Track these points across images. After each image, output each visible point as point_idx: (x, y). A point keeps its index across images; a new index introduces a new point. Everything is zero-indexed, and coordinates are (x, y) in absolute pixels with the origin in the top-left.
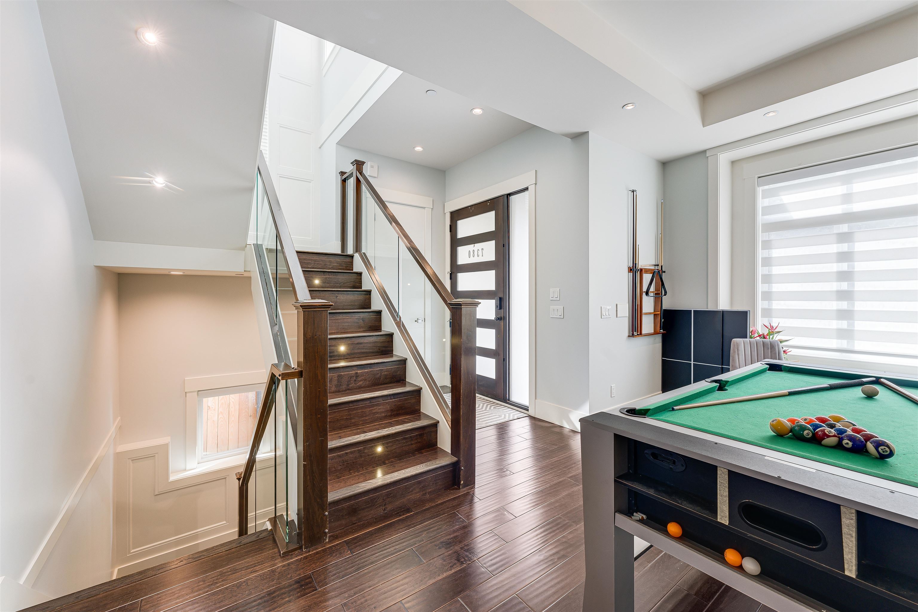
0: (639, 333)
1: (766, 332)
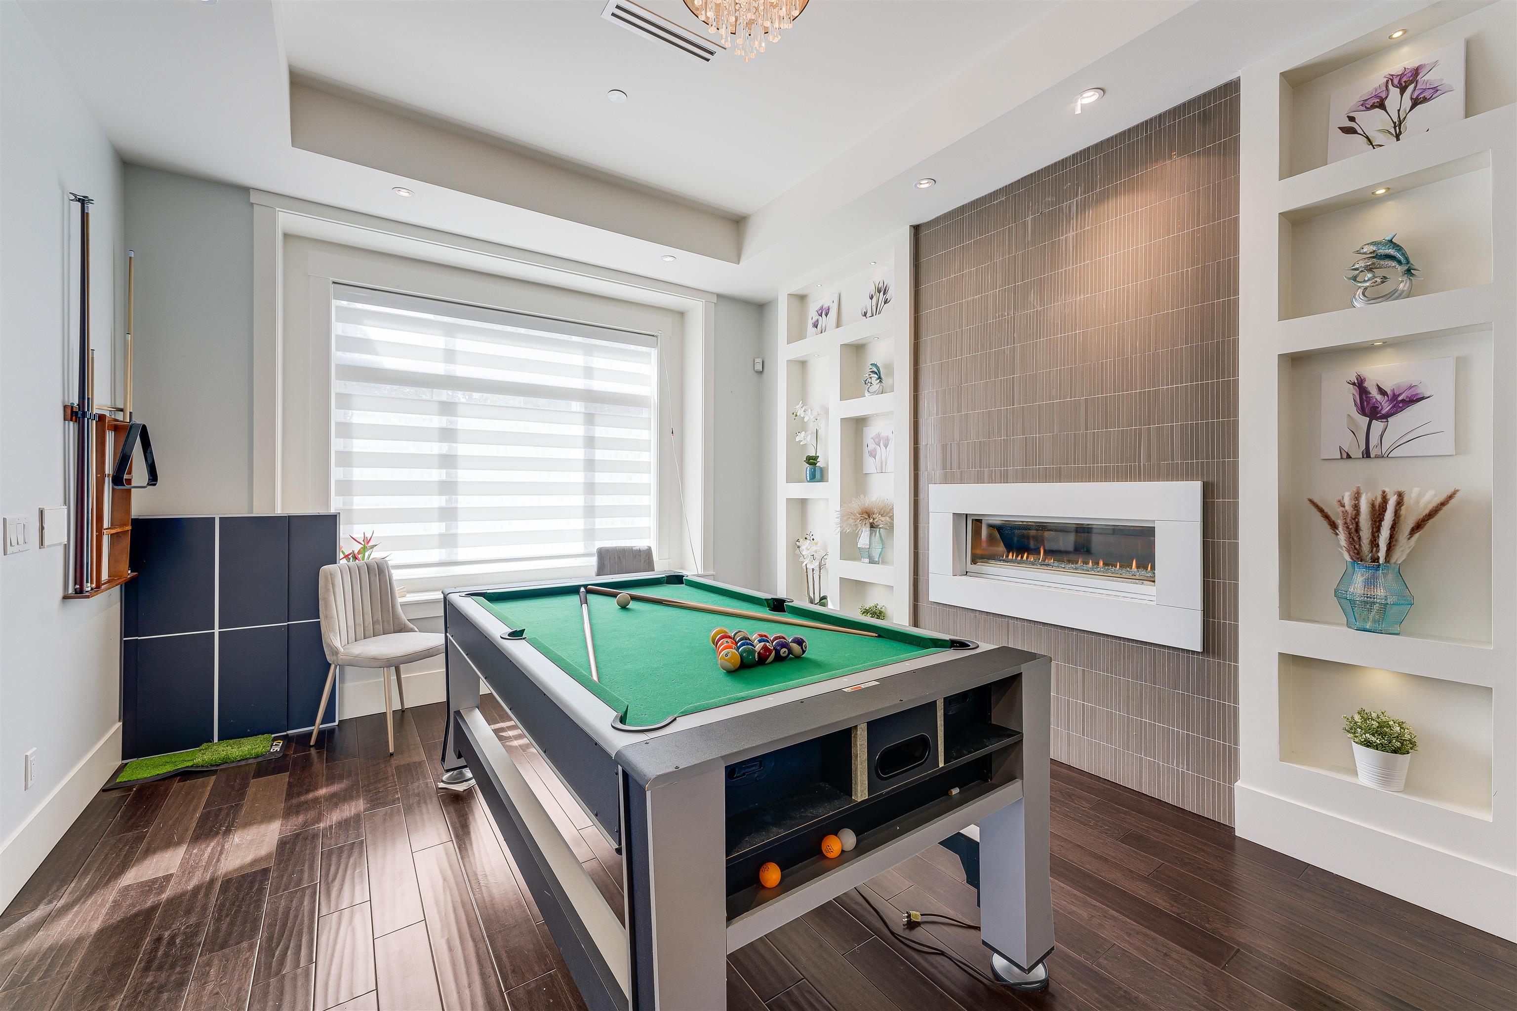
0: (94, 586)
1: (357, 548)
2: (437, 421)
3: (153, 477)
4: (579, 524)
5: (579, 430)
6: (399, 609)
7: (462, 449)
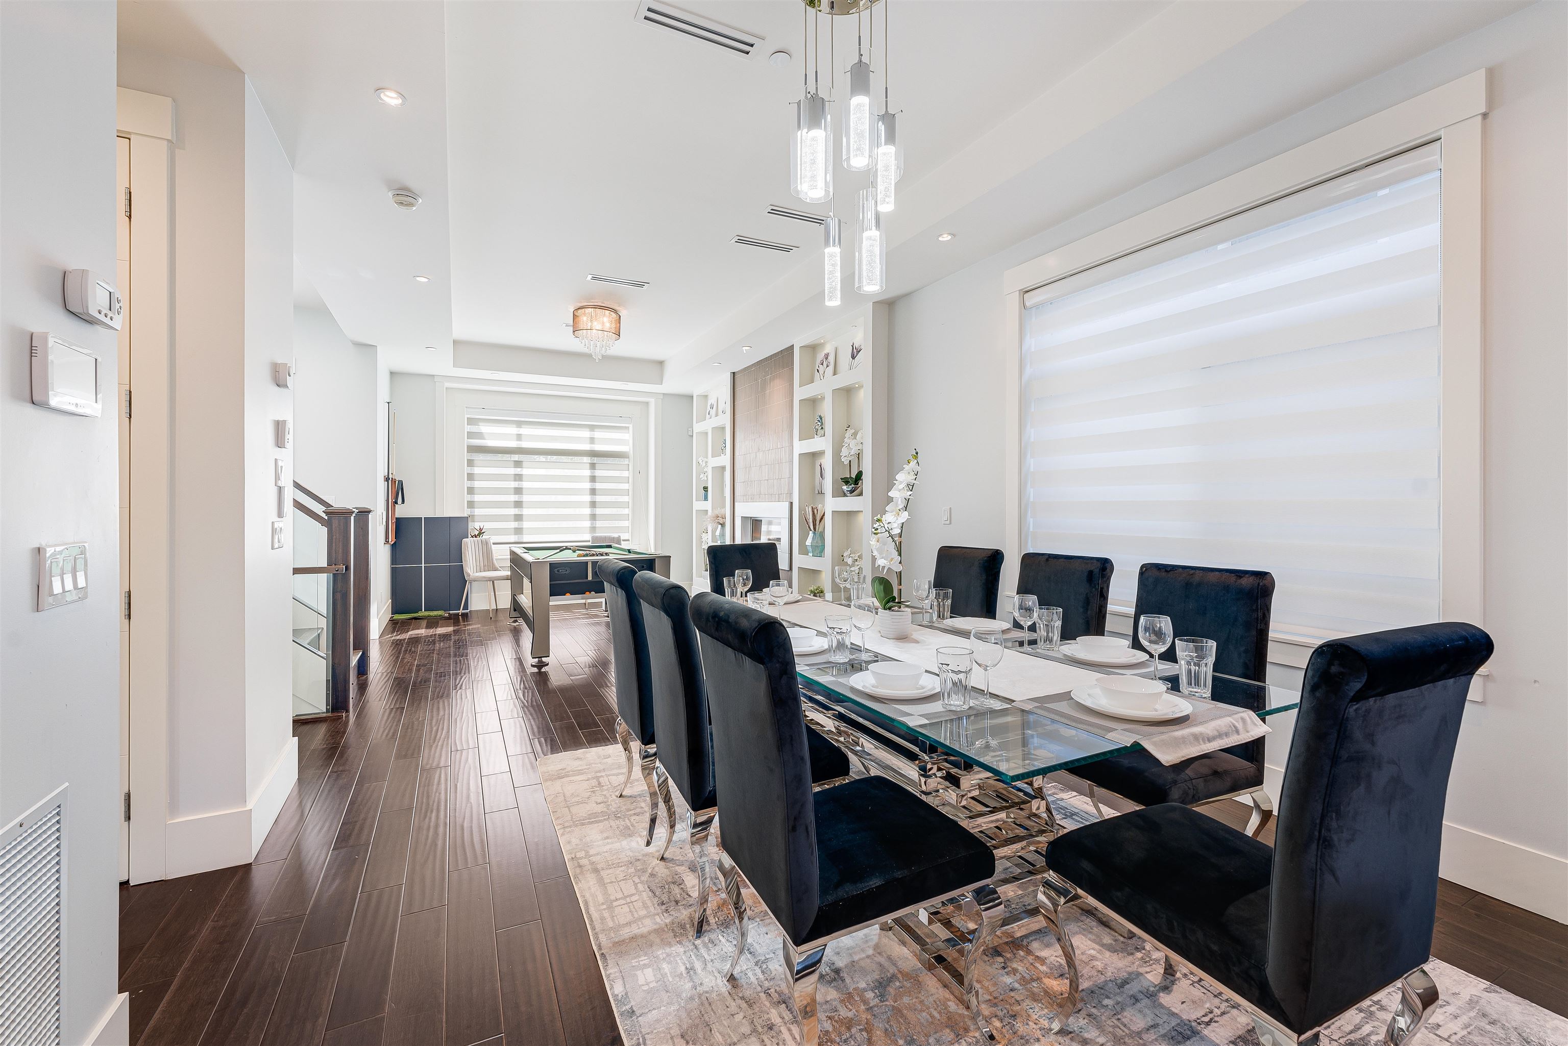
1: (476, 532)
2: (512, 471)
3: (403, 502)
4: (587, 524)
5: (587, 473)
6: (495, 562)
7: (525, 485)
